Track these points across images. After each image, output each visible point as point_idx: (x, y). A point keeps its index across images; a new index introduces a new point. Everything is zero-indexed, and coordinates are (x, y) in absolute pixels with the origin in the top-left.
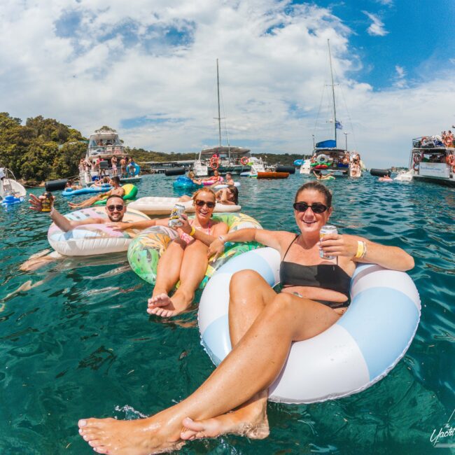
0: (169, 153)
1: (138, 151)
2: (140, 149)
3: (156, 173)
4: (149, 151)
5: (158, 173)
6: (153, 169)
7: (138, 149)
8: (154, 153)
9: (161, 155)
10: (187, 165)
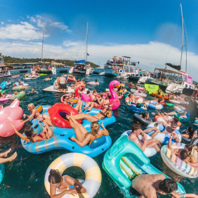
0: (22, 58)
1: (7, 57)
2: (9, 57)
3: (15, 69)
4: (13, 58)
5: (17, 69)
6: (14, 67)
7: (7, 56)
8: (15, 58)
9: (18, 59)
10: (30, 65)
